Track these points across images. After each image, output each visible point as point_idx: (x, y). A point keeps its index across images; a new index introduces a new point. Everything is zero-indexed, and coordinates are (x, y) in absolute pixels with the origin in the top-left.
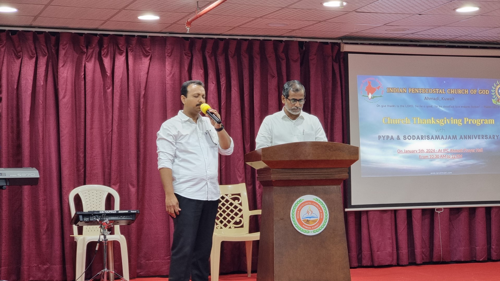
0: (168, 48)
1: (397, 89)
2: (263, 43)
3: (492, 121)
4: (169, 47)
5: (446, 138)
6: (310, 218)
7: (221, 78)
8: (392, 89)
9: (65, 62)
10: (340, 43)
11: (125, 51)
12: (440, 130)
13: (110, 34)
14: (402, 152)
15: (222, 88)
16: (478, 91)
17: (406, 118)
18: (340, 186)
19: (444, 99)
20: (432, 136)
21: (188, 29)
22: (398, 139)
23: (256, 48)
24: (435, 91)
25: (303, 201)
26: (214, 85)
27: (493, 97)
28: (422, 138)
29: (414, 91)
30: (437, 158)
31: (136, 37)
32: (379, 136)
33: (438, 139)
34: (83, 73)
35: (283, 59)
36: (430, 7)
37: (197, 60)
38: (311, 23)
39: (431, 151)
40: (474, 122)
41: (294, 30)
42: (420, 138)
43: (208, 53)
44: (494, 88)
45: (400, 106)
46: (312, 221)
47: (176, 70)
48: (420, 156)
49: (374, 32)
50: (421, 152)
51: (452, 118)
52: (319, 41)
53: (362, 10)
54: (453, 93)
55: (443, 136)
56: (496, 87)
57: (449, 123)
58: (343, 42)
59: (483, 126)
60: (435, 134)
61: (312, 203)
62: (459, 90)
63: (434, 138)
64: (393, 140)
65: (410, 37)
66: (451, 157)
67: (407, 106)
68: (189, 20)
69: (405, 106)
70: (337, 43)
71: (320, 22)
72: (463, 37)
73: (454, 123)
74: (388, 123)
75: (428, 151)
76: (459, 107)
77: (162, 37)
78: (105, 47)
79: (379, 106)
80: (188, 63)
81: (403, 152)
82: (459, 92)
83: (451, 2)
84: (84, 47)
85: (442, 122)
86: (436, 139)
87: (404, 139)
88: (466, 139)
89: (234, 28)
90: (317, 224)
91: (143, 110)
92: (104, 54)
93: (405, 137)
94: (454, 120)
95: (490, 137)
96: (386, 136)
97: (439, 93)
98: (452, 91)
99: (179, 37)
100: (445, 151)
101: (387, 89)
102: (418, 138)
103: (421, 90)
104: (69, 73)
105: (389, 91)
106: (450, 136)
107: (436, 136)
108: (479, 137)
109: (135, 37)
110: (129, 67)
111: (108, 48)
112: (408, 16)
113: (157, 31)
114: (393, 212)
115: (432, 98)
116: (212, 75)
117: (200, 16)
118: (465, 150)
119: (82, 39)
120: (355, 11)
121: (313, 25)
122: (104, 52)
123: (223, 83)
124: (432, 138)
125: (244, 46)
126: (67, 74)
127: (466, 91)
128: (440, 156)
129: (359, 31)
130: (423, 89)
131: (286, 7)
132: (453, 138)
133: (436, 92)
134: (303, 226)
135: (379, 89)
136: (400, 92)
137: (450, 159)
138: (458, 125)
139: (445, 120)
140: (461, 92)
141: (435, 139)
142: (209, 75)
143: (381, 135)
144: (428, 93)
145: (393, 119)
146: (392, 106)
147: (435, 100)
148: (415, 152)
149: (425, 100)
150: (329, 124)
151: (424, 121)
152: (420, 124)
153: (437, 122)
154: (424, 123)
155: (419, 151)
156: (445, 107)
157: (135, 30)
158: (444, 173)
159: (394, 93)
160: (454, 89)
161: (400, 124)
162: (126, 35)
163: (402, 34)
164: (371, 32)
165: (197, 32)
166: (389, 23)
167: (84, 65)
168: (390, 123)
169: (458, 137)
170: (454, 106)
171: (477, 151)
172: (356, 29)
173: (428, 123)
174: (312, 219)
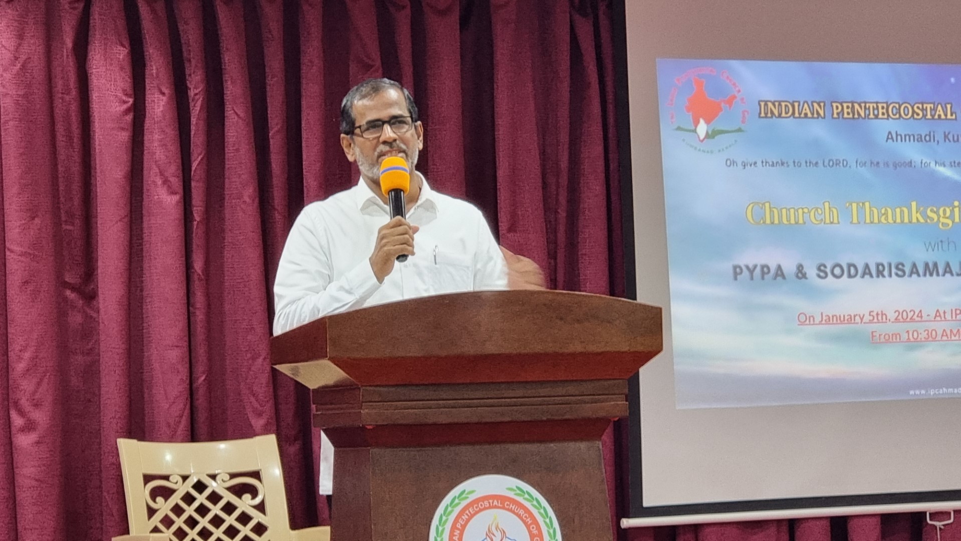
1: (793, 106)
7: (190, 75)
8: (774, 105)
12: (940, 244)
14: (812, 322)
15: (191, 108)
17: (827, 204)
18: (600, 444)
19: (950, 137)
20: (914, 265)
22: (800, 275)
24: (922, 110)
25: (472, 497)
26: (165, 98)
28: (880, 273)
29: (849, 110)
30: (931, 338)
32: (735, 267)
33: (935, 275)
39: (910, 315)
42: (874, 272)
45: (804, 164)
48: (874, 334)
50: (875, 320)
55: (951, 264)
60: (921, 255)
61: (503, 502)
63: (921, 273)
64: (784, 278)
67: (826, 163)
69: (820, 164)
74: (764, 222)
75: (900, 317)
79: (734, 163)
80: (74, 23)
81: (817, 322)
85: (945, 216)
86: (928, 274)
87: (819, 276)
93: (822, 268)
96: (758, 270)
97: (933, 116)
100: (956, 315)
101: (760, 105)
102: (867, 271)
103: (874, 109)
105: (766, 111)
107: (927, 265)
114: (785, 528)
115: (909, 136)
116: (156, 66)
123: (196, 91)
124: (914, 270)
128: (940, 332)
130: (880, 106)
133: (924, 116)
135: (731, 104)
136: (802, 115)
139: (957, 211)
141: (925, 275)
142: (148, 63)
143: (742, 264)
144: (897, 119)
145: (781, 209)
146: (777, 163)
147: (922, 141)
148: (858, 319)
149: (887, 141)
150: (562, 229)
151: (886, 214)
152: (872, 223)
153: (928, 217)
154: (886, 219)
155: (871, 318)
156: (953, 165)
158: (956, 391)
159: (785, 117)
161: (804, 223)
168: (772, 223)
173: (899, 220)
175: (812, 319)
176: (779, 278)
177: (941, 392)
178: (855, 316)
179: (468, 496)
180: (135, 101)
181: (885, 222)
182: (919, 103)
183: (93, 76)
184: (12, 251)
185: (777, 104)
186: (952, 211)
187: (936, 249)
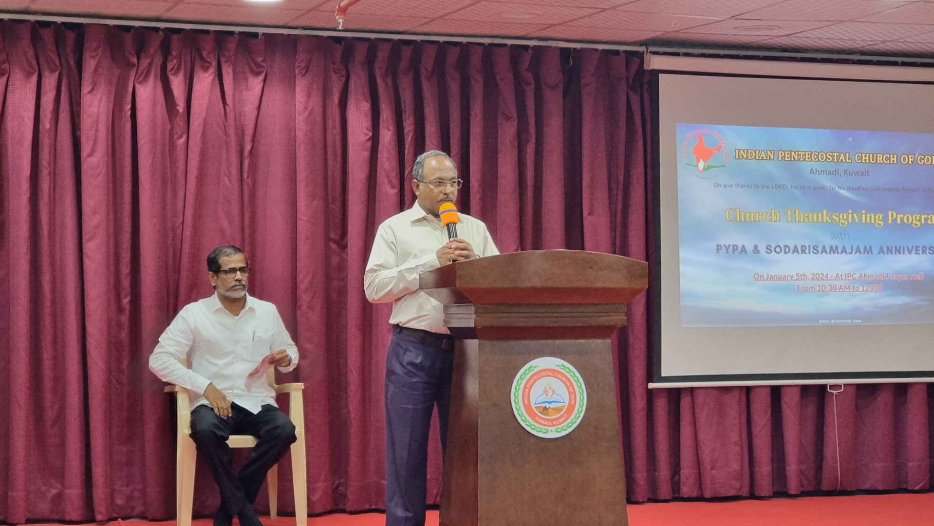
0: (300, 59)
1: (755, 152)
2: (489, 51)
4: (302, 57)
5: (850, 251)
6: (550, 403)
7: (405, 120)
8: (744, 152)
9: (94, 84)
10: (644, 52)
11: (214, 63)
12: (840, 235)
13: (184, 29)
14: (762, 279)
16: (917, 154)
17: (773, 210)
19: (848, 172)
20: (824, 247)
21: (341, 21)
22: (755, 251)
23: (476, 60)
24: (832, 156)
26: (391, 133)
28: (803, 251)
29: (789, 156)
30: (833, 290)
31: (236, 35)
32: (718, 246)
33: (836, 253)
34: (129, 107)
35: (528, 84)
37: (358, 83)
38: (586, 12)
39: (821, 276)
40: (908, 220)
41: (552, 25)
42: (800, 251)
43: (380, 68)
45: (760, 186)
46: (554, 409)
47: (316, 102)
48: (799, 287)
49: (711, 32)
50: (800, 279)
51: (864, 212)
52: (600, 47)
54: (867, 161)
55: (846, 247)
57: (857, 221)
58: (648, 51)
59: (925, 227)
60: (828, 241)
61: (553, 373)
62: (878, 155)
63: (828, 251)
65: (783, 41)
66: (861, 289)
67: (774, 187)
68: (342, 4)
69: (770, 186)
70: (638, 52)
71: (604, 10)
72: (888, 44)
73: (868, 221)
74: (736, 220)
75: (815, 277)
76: (879, 189)
77: (289, 35)
78: (174, 54)
79: (719, 185)
80: (340, 89)
81: (765, 279)
82: (878, 159)
84: (132, 54)
85: (843, 219)
86: (832, 253)
87: (767, 252)
88: (891, 253)
89: (433, 20)
90: (564, 414)
91: (250, 181)
92: (172, 69)
93: (769, 247)
94: (868, 216)
96: (731, 247)
97: (838, 160)
98: (864, 158)
99: (321, 36)
100: (848, 277)
101: (736, 152)
102: (796, 250)
103: (803, 155)
104: (102, 107)
105: (739, 155)
106: (858, 248)
107: (831, 247)
108: (917, 250)
109: (233, 35)
111: (181, 56)
113: (280, 24)
114: (744, 392)
115: (824, 171)
116: (386, 114)
118: (888, 275)
119: (128, 37)
121: (590, 16)
122: (172, 64)
124: (824, 250)
125: (452, 56)
126: (99, 106)
127: (893, 157)
128: (838, 287)
129: (681, 30)
130: (807, 153)
132: (866, 252)
133: (833, 160)
135: (719, 151)
136: (761, 158)
137: (858, 293)
139: (850, 216)
140: (882, 159)
141: (830, 253)
142: (381, 115)
143: (722, 243)
144: (816, 161)
145: (746, 213)
146: (745, 185)
147: (831, 174)
148: (789, 278)
149: (810, 174)
150: (619, 219)
151: (808, 216)
152: (800, 221)
153: (833, 219)
154: (808, 219)
155: (798, 277)
156: (849, 189)
157: (236, 19)
158: (847, 321)
159: (750, 159)
160: (869, 154)
161: (759, 221)
162: (215, 31)
163: (767, 36)
164: (705, 31)
165: (359, 27)
166: (741, 14)
167: (130, 89)
168: (740, 221)
169: (875, 250)
170: (868, 188)
171: (913, 279)
172: (675, 24)
173: (815, 221)
174: (553, 405)
175: (762, 277)
176: (743, 253)
177: (838, 321)
178: (788, 276)
181: (807, 221)
182: (830, 152)
184: (299, 219)
185: (746, 151)
186: (848, 216)
187: (837, 238)
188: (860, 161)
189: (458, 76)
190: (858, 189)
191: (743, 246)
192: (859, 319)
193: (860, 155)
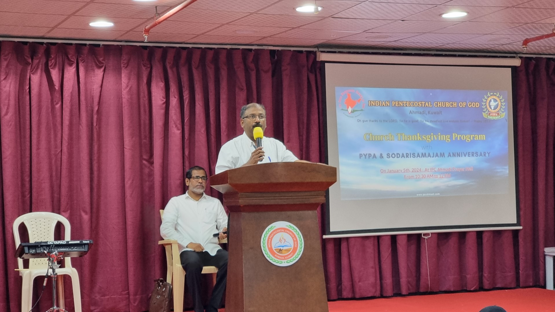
0: (124, 58)
1: (379, 102)
2: (230, 52)
3: (483, 137)
4: (125, 57)
5: (433, 156)
6: (283, 247)
7: (184, 92)
9: (7, 75)
10: (316, 51)
11: (75, 61)
12: (427, 147)
13: (58, 43)
14: (385, 172)
15: (185, 102)
16: (468, 102)
17: (390, 134)
18: (316, 212)
19: (430, 113)
20: (418, 154)
21: (146, 37)
22: (381, 157)
23: (223, 57)
24: (421, 104)
25: (275, 228)
26: (176, 99)
27: (484, 110)
28: (407, 156)
29: (398, 104)
30: (424, 177)
31: (87, 46)
32: (360, 154)
33: (425, 157)
34: (28, 87)
35: (252, 70)
36: (414, 12)
37: (157, 72)
38: (283, 30)
39: (417, 170)
40: (464, 138)
41: (264, 37)
42: (405, 156)
43: (169, 63)
44: (484, 101)
45: (383, 121)
46: (286, 250)
47: (133, 82)
48: (405, 176)
49: (353, 40)
50: (406, 171)
51: (439, 134)
52: (292, 49)
53: (340, 15)
54: (441, 106)
55: (430, 154)
56: (487, 100)
57: (436, 139)
58: (319, 51)
59: (473, 142)
60: (421, 151)
61: (285, 230)
62: (447, 103)
63: (421, 156)
64: (376, 158)
65: (392, 44)
66: (439, 176)
67: (390, 121)
68: (147, 28)
70: (313, 51)
71: (293, 28)
72: (450, 45)
73: (442, 139)
74: (370, 140)
75: (414, 171)
76: (447, 121)
77: (118, 45)
78: (53, 57)
79: (360, 121)
80: (147, 75)
81: (387, 172)
82: (447, 105)
83: (436, 7)
84: (28, 57)
85: (428, 138)
86: (423, 157)
87: (387, 157)
88: (455, 156)
89: (198, 35)
90: (290, 253)
91: (97, 127)
92: (51, 66)
93: (388, 155)
94: (442, 136)
95: (481, 155)
96: (368, 155)
97: (425, 106)
98: (439, 104)
99: (136, 46)
100: (432, 170)
101: (368, 102)
103: (405, 104)
104: (12, 87)
105: (371, 104)
106: (437, 154)
107: (422, 154)
108: (469, 154)
110: (80, 80)
111: (56, 58)
112: (390, 22)
113: (112, 39)
114: (376, 239)
115: (417, 112)
116: (173, 89)
117: (160, 23)
118: (454, 168)
119: (26, 48)
120: (331, 17)
121: (285, 32)
122: (51, 63)
123: (186, 97)
124: (418, 156)
125: (210, 56)
126: (10, 88)
127: (455, 104)
128: (427, 176)
129: (337, 39)
130: (408, 102)
131: (256, 13)
132: (441, 156)
133: (422, 106)
134: (276, 255)
135: (359, 102)
136: (382, 105)
137: (437, 179)
138: (446, 141)
139: (432, 136)
140: (449, 105)
141: (422, 157)
142: (170, 88)
143: (362, 153)
144: (412, 107)
145: (375, 136)
146: (374, 121)
147: (421, 114)
148: (400, 171)
149: (410, 114)
150: (304, 142)
151: (409, 137)
152: (405, 140)
153: (423, 138)
155: (404, 171)
156: (431, 122)
157: (87, 37)
158: (432, 194)
159: (376, 106)
160: (442, 102)
161: (383, 140)
162: (76, 44)
163: (384, 41)
164: (350, 39)
165: (157, 40)
166: (369, 30)
167: (28, 77)
168: (372, 140)
169: (446, 155)
170: (441, 121)
171: (467, 170)
172: (333, 36)
173: (413, 139)
174: (285, 248)
175: (385, 171)
176: (374, 158)
177: (427, 195)
178: (399, 170)
179: (274, 228)
180: (166, 100)
181: (409, 140)
182: (420, 102)
183: (153, 92)
184: (126, 148)
185: (374, 102)
186: (431, 137)
187: (425, 149)
188: (437, 106)
189: (213, 67)
190: (436, 121)
191: (374, 155)
192: (439, 193)
193: (437, 103)
